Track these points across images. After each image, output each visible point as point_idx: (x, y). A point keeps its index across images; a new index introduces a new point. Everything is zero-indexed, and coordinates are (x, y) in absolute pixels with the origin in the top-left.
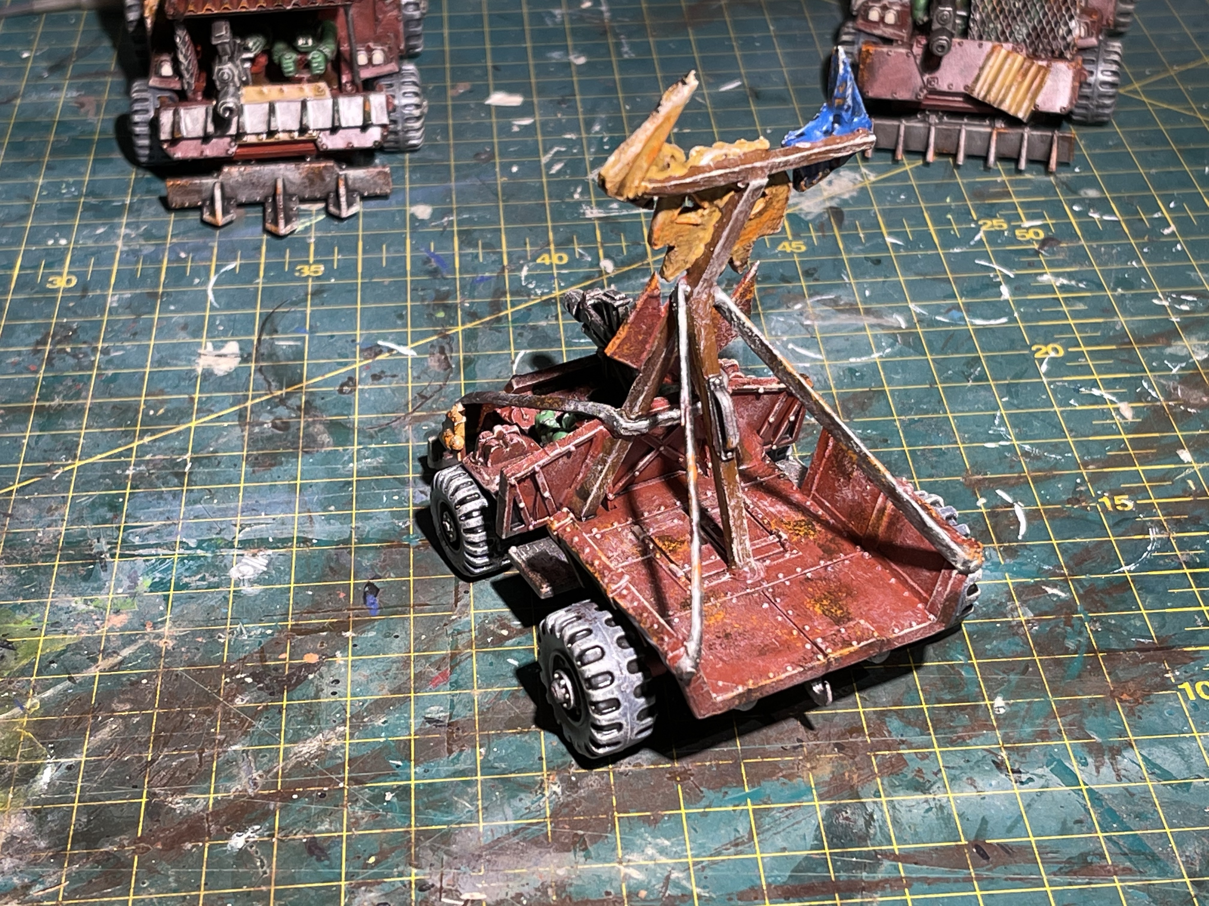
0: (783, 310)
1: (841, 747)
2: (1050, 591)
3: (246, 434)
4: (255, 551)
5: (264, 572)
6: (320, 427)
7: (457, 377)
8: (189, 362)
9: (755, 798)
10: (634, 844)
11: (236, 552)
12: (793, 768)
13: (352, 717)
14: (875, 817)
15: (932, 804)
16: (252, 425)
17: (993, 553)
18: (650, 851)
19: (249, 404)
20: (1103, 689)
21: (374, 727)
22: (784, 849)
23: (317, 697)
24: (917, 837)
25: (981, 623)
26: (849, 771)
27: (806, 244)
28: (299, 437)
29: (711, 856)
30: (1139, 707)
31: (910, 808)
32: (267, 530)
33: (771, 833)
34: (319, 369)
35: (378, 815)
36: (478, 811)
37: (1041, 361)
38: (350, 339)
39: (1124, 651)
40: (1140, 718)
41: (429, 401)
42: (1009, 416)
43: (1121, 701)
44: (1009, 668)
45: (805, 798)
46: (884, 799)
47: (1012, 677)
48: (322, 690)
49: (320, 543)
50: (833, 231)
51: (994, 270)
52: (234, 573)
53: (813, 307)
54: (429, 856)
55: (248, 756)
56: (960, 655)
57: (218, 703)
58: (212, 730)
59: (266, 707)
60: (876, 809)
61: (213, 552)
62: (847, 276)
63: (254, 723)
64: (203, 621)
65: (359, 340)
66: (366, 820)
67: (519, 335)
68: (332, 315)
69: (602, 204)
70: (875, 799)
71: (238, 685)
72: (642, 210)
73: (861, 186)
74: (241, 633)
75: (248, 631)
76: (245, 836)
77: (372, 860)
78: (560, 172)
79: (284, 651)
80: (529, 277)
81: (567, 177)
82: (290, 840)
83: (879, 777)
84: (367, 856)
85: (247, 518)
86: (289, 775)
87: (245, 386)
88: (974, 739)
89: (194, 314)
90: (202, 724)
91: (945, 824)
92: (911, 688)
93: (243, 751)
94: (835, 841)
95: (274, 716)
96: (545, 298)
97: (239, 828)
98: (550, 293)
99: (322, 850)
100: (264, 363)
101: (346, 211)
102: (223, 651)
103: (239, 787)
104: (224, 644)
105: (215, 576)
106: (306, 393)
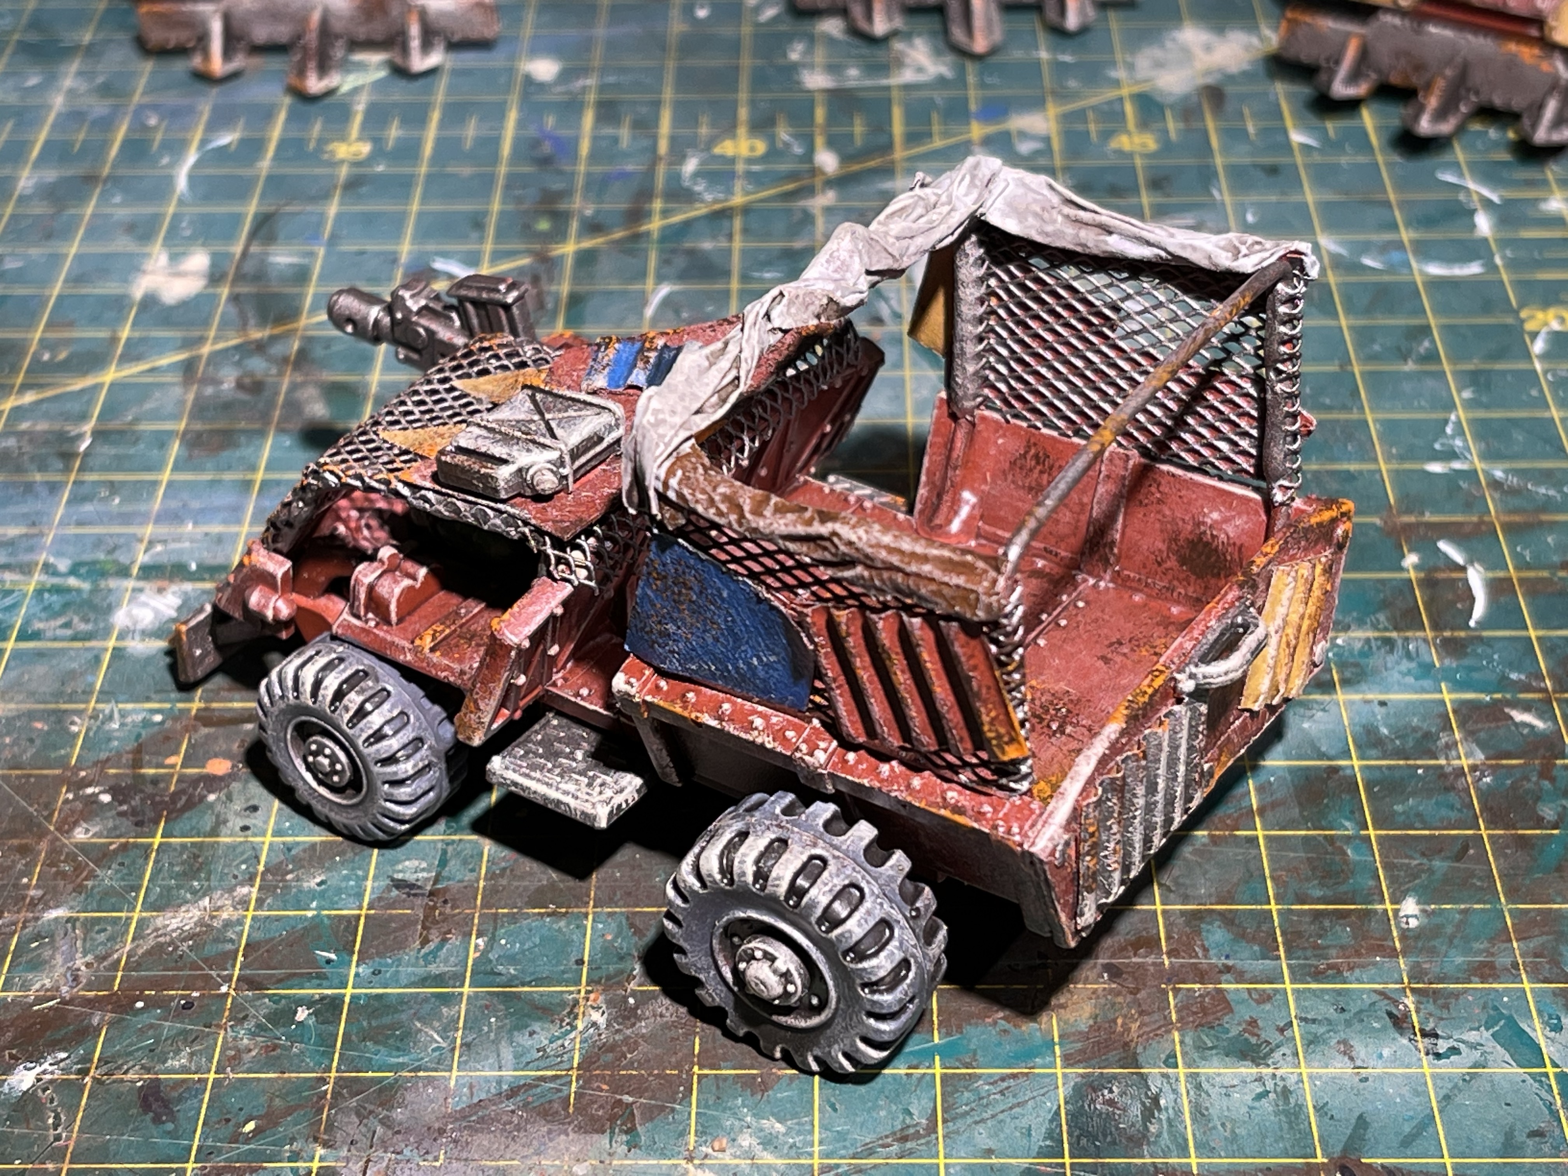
1: (1115, 972)
2: (1518, 716)
3: (191, 397)
4: (164, 583)
5: (171, 619)
6: (311, 389)
7: (553, 322)
8: (126, 281)
10: (720, 1126)
11: (130, 584)
13: (267, 870)
14: (1162, 1102)
15: (1270, 1086)
16: (205, 381)
17: (1424, 648)
18: (746, 1140)
19: (206, 350)
21: (300, 891)
22: (989, 1153)
23: (214, 833)
24: (1235, 1145)
25: (1389, 767)
26: (1125, 1016)
27: (1157, 141)
28: (275, 406)
29: (855, 1156)
31: (1228, 1090)
32: (192, 550)
33: (968, 1120)
35: (275, 1047)
36: (453, 1050)
37: (1534, 335)
38: (391, 257)
42: (1472, 422)
44: (1433, 848)
45: (1038, 1060)
46: (1182, 1071)
47: (1436, 863)
48: (225, 822)
50: (1203, 120)
51: (1467, 190)
52: (120, 618)
54: (351, 1126)
55: (74, 928)
56: (1349, 819)
57: (43, 833)
58: (25, 880)
59: (124, 847)
60: (1166, 1088)
61: (94, 582)
62: (1220, 191)
63: (99, 872)
64: (52, 695)
65: (404, 259)
66: (254, 1053)
67: (665, 262)
68: (369, 220)
69: (833, 69)
70: (1165, 1070)
71: (86, 805)
72: (895, 80)
73: (1259, 55)
74: (111, 718)
75: (123, 714)
76: (39, 1069)
77: (250, 1126)
78: (775, 20)
79: (176, 752)
80: (697, 175)
81: (783, 28)
82: (114, 1082)
83: (1178, 1029)
84: (242, 1119)
85: (164, 530)
86: (138, 966)
87: (206, 323)
88: (1357, 972)
89: (147, 210)
90: (10, 868)
91: (1290, 1123)
92: (1254, 875)
93: (69, 920)
94: (1084, 1141)
95: (134, 862)
96: (717, 207)
97: (31, 1055)
98: (726, 200)
99: (166, 1104)
100: (244, 289)
101: (419, 63)
102: (73, 746)
103: (47, 981)
104: (77, 734)
105: (87, 621)
106: (303, 338)
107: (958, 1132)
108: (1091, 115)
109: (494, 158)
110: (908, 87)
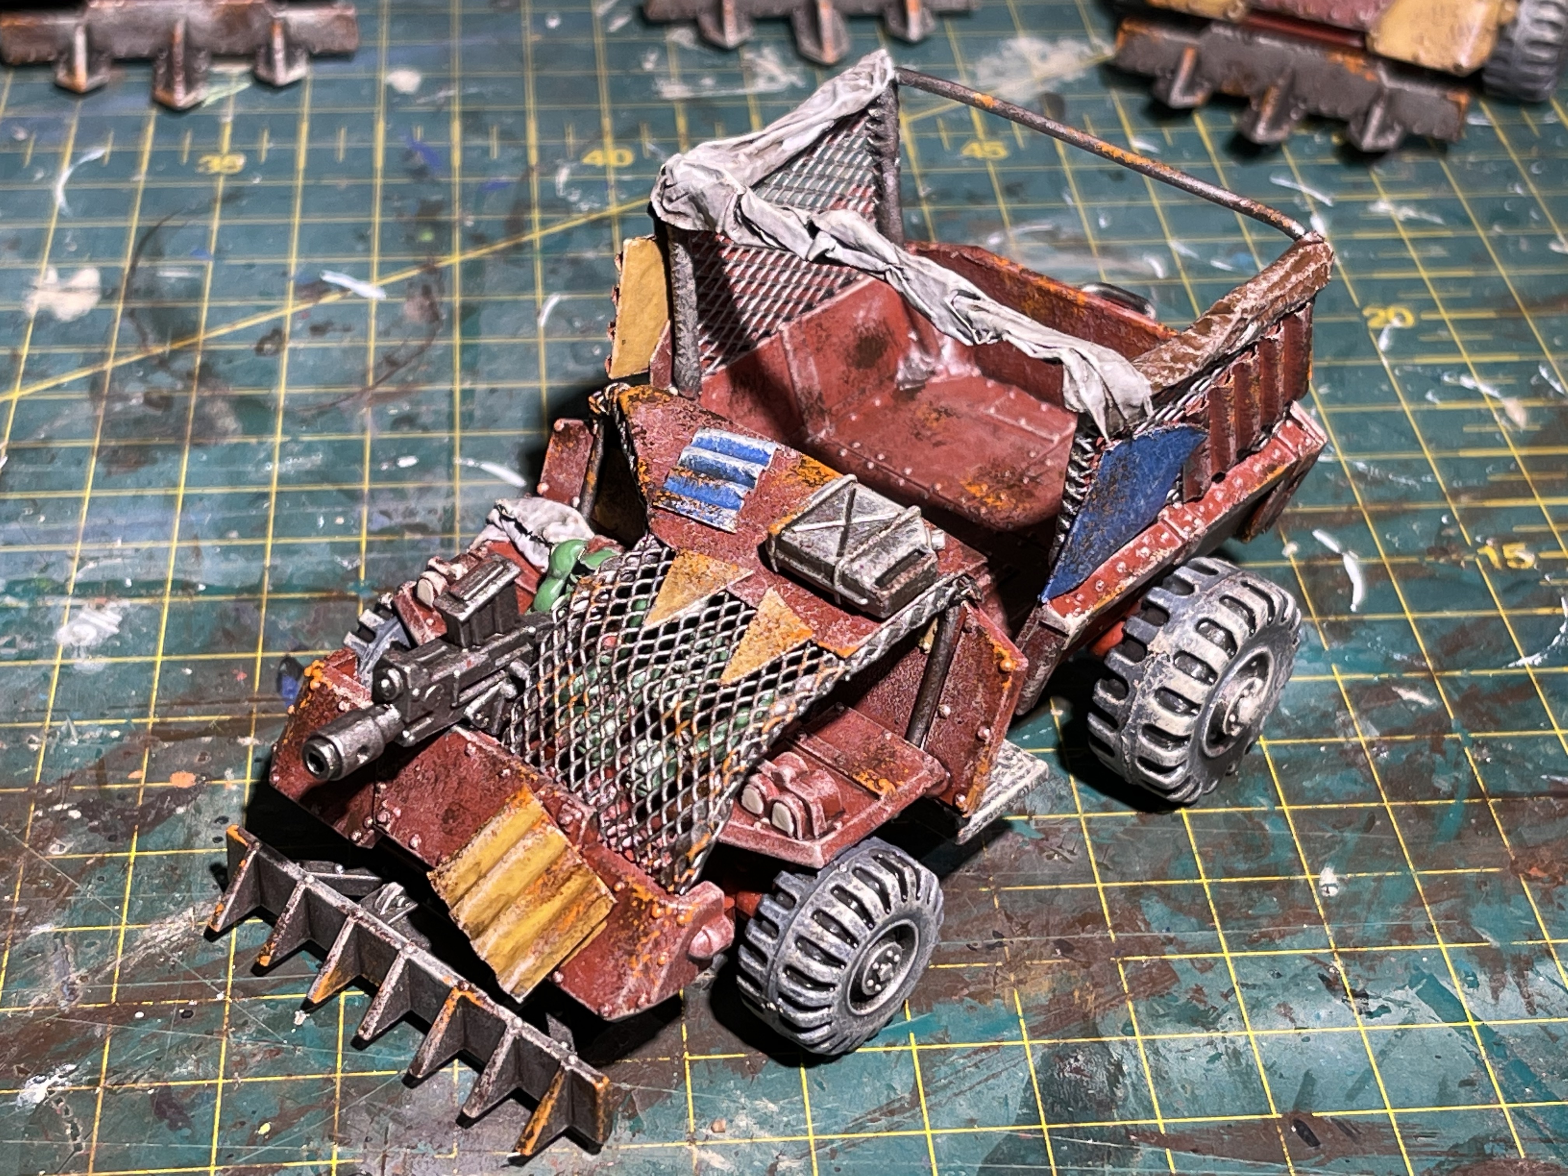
1: (1066, 948)
2: (1406, 695)
3: (101, 413)
4: (102, 600)
5: (115, 636)
6: (221, 406)
7: (449, 332)
8: (18, 298)
9: (920, 1029)
10: (715, 1108)
11: (69, 602)
12: (986, 982)
14: (1125, 1068)
15: (1221, 1048)
16: (113, 398)
17: (1311, 631)
18: (743, 1121)
19: (109, 366)
20: (1499, 858)
22: (971, 1122)
23: (188, 844)
24: (1196, 1106)
25: (1294, 746)
26: (1081, 989)
27: (1006, 147)
28: (186, 421)
29: (846, 1132)
30: (1559, 890)
31: (1183, 1055)
32: (125, 566)
33: (949, 1093)
34: (226, 316)
35: (279, 1051)
37: (1378, 332)
38: (281, 270)
39: (1531, 796)
40: (1561, 907)
41: (402, 371)
42: (1331, 416)
43: (1529, 879)
44: (1342, 820)
45: (1006, 1034)
46: (1139, 1038)
47: (1347, 835)
48: (198, 834)
49: (211, 589)
51: (1301, 193)
52: (63, 636)
53: (1018, 242)
54: (363, 1123)
55: (63, 944)
56: (1262, 796)
57: (19, 851)
58: (7, 898)
59: (101, 862)
60: (1127, 1054)
61: (32, 601)
62: (1071, 196)
63: (79, 887)
64: (6, 713)
65: (293, 271)
66: (258, 1058)
67: (551, 272)
68: (252, 234)
69: (687, 78)
70: (1124, 1038)
71: (57, 822)
72: (749, 90)
73: (1091, 63)
74: (68, 735)
75: (81, 731)
76: (49, 1082)
77: (265, 1128)
78: (624, 30)
79: (138, 767)
80: (569, 185)
81: (635, 38)
82: (126, 1090)
83: (1131, 999)
84: (257, 1123)
85: (93, 548)
86: (132, 978)
87: (105, 340)
88: (1288, 938)
89: (30, 225)
91: (1244, 1083)
92: (1182, 851)
93: (57, 935)
94: (1058, 1108)
95: (113, 877)
96: (594, 216)
97: (40, 1069)
98: (600, 210)
99: (180, 1110)
100: (138, 304)
101: (283, 76)
102: (35, 764)
103: (44, 996)
104: (37, 752)
105: (30, 640)
106: (204, 352)
107: (939, 1104)
108: (941, 123)
109: (370, 171)
110: (762, 97)
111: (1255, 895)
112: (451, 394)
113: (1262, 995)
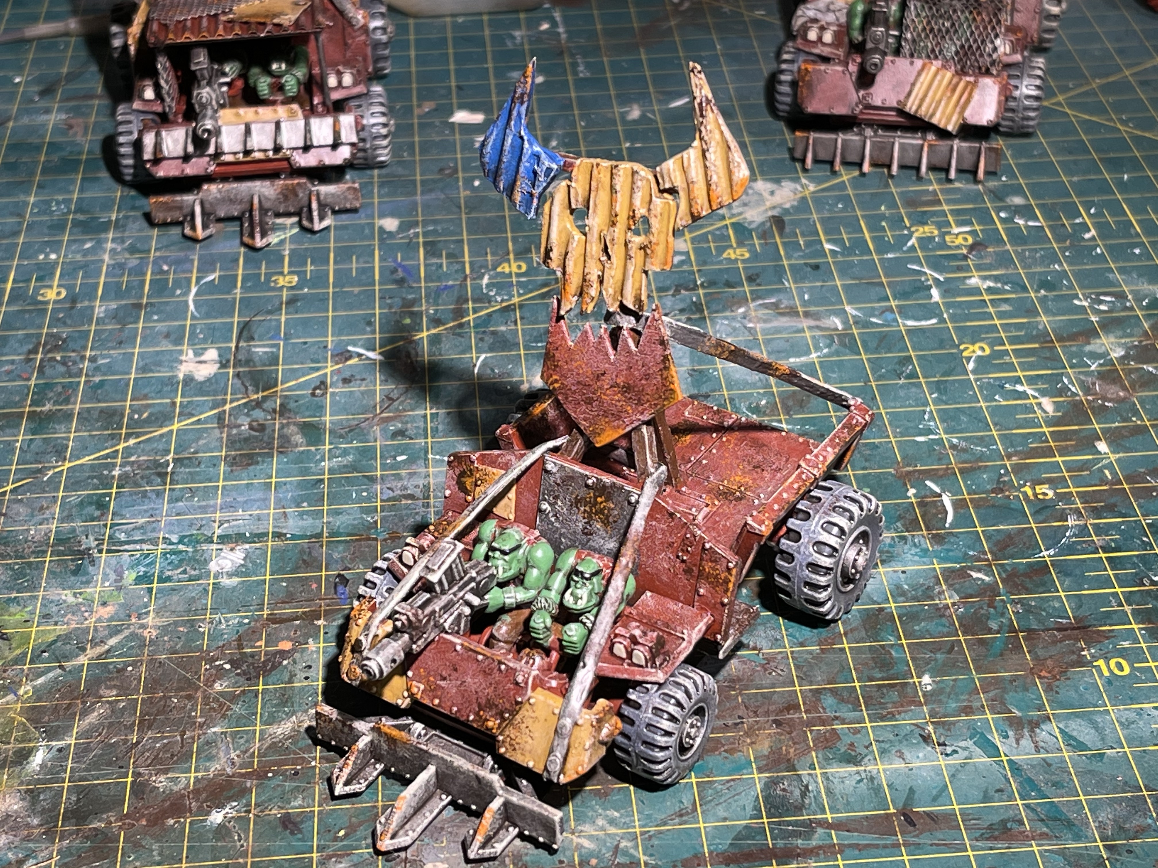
0: (728, 314)
1: (778, 723)
2: (975, 575)
3: (225, 435)
4: (233, 545)
5: (242, 565)
6: (293, 429)
7: (422, 380)
8: (172, 368)
9: (698, 772)
10: (586, 816)
11: (215, 546)
12: (734, 743)
14: (810, 788)
15: (864, 775)
16: (230, 427)
17: (922, 540)
18: (600, 822)
19: (227, 407)
20: (1022, 666)
22: (725, 819)
23: (290, 681)
24: (849, 806)
25: (910, 607)
26: (786, 746)
27: (749, 251)
28: (274, 438)
29: (657, 826)
30: (1057, 683)
31: (842, 780)
32: (245, 526)
33: (713, 804)
34: (293, 374)
37: (969, 359)
38: (322, 346)
39: (1043, 631)
40: (1057, 693)
41: (396, 403)
42: (938, 411)
43: (1040, 677)
44: (936, 648)
45: (745, 771)
46: (818, 771)
47: (938, 656)
48: (296, 675)
49: (294, 537)
50: (775, 238)
51: (926, 274)
52: (213, 566)
53: (755, 310)
55: (226, 738)
56: (891, 635)
57: (197, 688)
58: (194, 714)
59: (243, 692)
60: (811, 780)
61: (194, 547)
62: (788, 281)
63: (232, 707)
64: (185, 612)
65: (330, 346)
67: (480, 339)
68: (305, 323)
70: (810, 772)
71: (217, 671)
74: (220, 622)
75: (227, 620)
76: (224, 812)
77: (342, 833)
79: (260, 639)
80: (489, 286)
82: (266, 816)
83: (814, 751)
84: (337, 830)
85: (226, 515)
86: (265, 755)
87: (224, 391)
88: (903, 715)
89: (176, 323)
90: (184, 708)
91: (875, 794)
92: (845, 667)
93: (222, 733)
94: (772, 810)
95: (250, 701)
96: (504, 304)
97: (218, 805)
98: (508, 300)
99: (295, 824)
100: (242, 370)
101: (318, 225)
102: (203, 639)
103: (217, 766)
104: (204, 632)
105: (195, 569)
106: (281, 396)
107: (708, 810)
108: (710, 237)
109: (372, 282)
111: (885, 691)
112: (425, 416)
113: (887, 746)
